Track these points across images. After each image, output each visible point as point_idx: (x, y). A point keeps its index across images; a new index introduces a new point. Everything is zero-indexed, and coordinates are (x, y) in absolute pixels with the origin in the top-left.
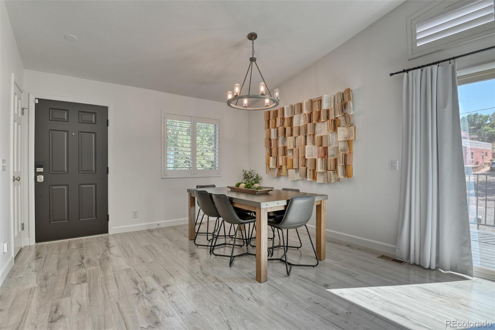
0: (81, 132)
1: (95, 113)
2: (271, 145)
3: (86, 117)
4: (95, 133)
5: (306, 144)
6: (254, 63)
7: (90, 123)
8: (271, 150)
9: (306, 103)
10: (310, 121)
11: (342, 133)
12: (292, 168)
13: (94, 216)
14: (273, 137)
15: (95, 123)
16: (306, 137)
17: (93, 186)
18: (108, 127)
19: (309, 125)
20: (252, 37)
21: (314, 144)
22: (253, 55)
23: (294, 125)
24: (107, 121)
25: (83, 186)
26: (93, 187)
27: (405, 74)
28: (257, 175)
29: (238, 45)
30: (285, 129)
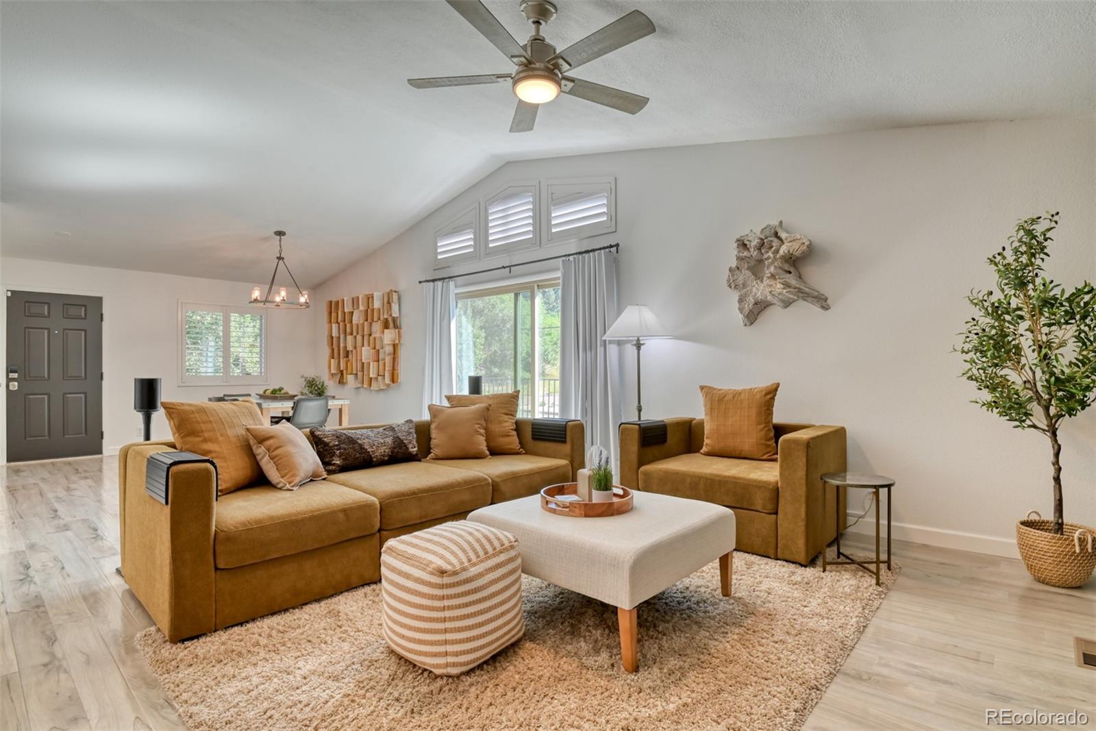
0: (66, 329)
1: (85, 306)
2: (332, 345)
3: (73, 311)
4: (85, 331)
5: (363, 346)
6: (281, 261)
7: (78, 318)
8: (333, 350)
9: (363, 298)
10: (367, 320)
11: (390, 336)
12: (352, 374)
13: (84, 432)
14: (335, 334)
15: (85, 318)
16: (363, 336)
17: (83, 395)
18: (103, 323)
19: (365, 323)
20: (280, 234)
21: (369, 345)
22: (280, 254)
23: (353, 322)
24: (102, 315)
25: (68, 395)
26: (82, 397)
27: (432, 283)
28: (323, 383)
29: (266, 239)
30: (346, 325)
